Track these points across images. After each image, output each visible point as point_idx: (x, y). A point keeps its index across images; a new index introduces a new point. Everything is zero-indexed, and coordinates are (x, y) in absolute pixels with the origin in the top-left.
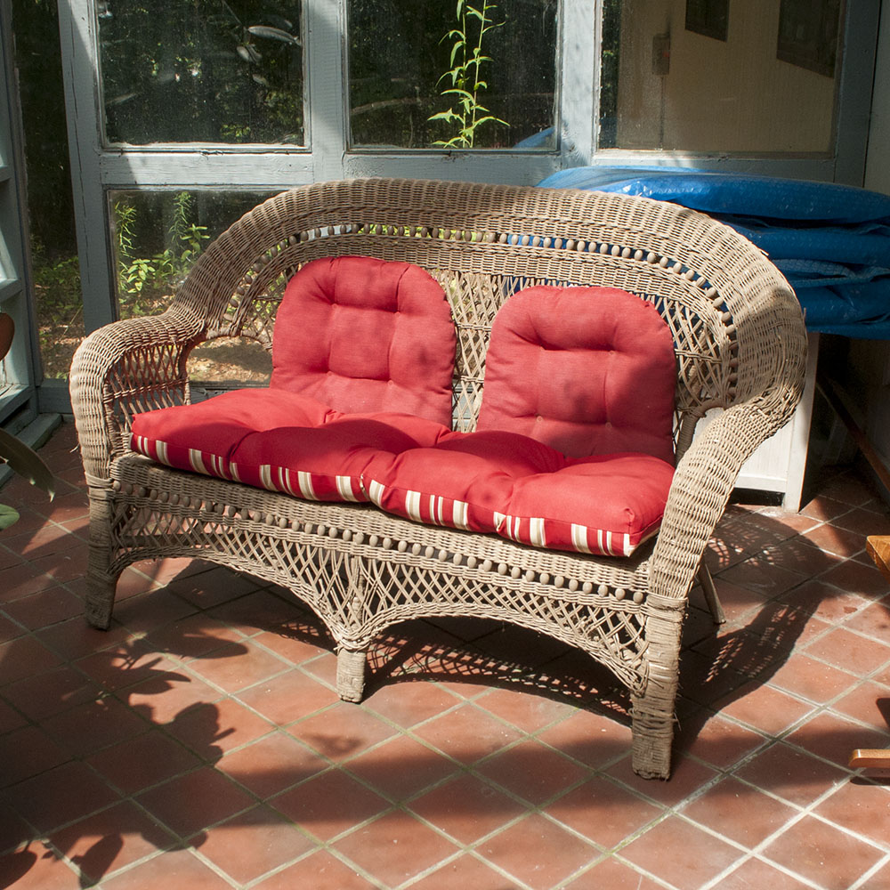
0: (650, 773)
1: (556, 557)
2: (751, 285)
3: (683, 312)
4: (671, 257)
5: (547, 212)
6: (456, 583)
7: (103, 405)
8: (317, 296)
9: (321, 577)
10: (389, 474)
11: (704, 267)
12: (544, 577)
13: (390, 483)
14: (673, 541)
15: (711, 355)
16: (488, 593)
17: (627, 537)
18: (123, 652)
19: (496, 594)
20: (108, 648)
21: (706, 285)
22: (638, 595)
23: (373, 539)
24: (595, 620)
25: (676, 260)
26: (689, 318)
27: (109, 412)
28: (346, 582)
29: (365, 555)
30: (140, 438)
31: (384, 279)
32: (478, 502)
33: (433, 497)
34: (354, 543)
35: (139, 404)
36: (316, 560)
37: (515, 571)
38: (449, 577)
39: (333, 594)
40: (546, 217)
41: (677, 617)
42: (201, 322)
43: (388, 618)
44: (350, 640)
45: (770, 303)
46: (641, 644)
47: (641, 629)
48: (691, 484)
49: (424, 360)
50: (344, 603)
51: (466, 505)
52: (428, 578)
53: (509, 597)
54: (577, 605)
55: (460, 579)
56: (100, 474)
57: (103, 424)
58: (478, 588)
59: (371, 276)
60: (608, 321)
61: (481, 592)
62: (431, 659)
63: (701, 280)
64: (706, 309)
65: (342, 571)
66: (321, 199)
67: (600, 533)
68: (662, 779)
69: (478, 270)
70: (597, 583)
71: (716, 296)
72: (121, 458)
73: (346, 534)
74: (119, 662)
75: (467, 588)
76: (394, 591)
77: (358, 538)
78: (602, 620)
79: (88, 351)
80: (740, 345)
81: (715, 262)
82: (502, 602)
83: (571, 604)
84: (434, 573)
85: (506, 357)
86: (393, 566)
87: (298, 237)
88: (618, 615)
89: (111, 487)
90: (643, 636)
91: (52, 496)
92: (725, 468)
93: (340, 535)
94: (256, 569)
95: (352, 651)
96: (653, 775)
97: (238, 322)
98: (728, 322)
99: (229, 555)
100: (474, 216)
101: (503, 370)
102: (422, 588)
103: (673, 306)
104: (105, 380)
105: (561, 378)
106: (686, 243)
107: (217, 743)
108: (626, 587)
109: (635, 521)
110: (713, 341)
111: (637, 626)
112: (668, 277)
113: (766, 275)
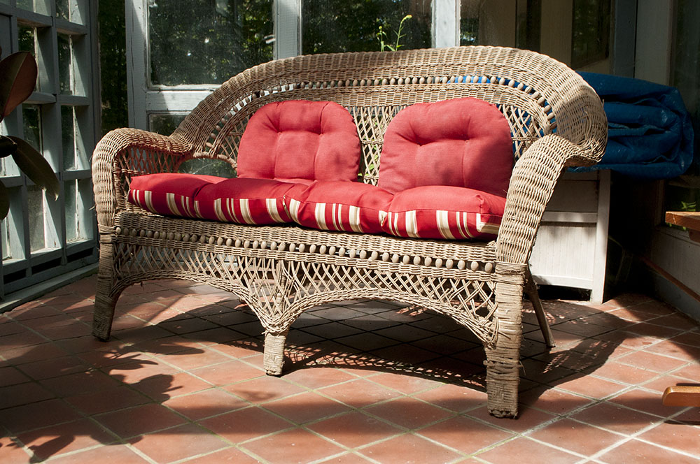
0: (502, 412)
1: (425, 244)
2: (564, 85)
3: (517, 112)
4: (506, 77)
5: (422, 61)
6: (352, 273)
7: (113, 174)
8: (267, 125)
9: (254, 279)
10: (303, 194)
11: (530, 80)
12: (417, 260)
13: (305, 199)
14: (515, 217)
16: (376, 277)
17: (478, 216)
18: (114, 351)
19: (381, 278)
21: (532, 91)
22: (488, 266)
23: (292, 247)
24: (456, 290)
25: (511, 79)
26: (521, 115)
27: (117, 180)
29: (286, 259)
30: (134, 191)
31: (312, 110)
32: (367, 205)
33: (334, 205)
34: (278, 251)
37: (395, 258)
38: (347, 268)
39: (263, 291)
40: (421, 64)
41: (521, 280)
42: (191, 145)
43: (302, 305)
44: (274, 326)
45: (579, 94)
46: (491, 307)
47: (492, 293)
48: (526, 171)
49: (338, 161)
51: (359, 209)
52: (331, 271)
53: (391, 279)
54: (442, 280)
55: (354, 268)
56: (107, 223)
57: (112, 187)
58: (368, 274)
59: (304, 110)
60: (464, 117)
61: (370, 277)
62: (337, 358)
63: (528, 89)
64: (533, 106)
65: (269, 272)
66: (274, 70)
67: (458, 213)
68: (511, 417)
69: (375, 104)
70: (457, 259)
71: (539, 97)
73: (273, 245)
74: (110, 355)
75: (360, 276)
76: (306, 284)
77: (281, 246)
78: (461, 289)
80: (558, 124)
81: (538, 75)
82: (386, 283)
83: (437, 278)
84: (336, 266)
85: (394, 152)
86: (306, 264)
87: (258, 94)
88: (474, 285)
89: (114, 233)
90: (493, 299)
91: (57, 197)
93: (268, 246)
95: (276, 334)
96: (504, 414)
97: (215, 148)
98: (548, 112)
99: (191, 272)
100: (373, 70)
101: (392, 161)
102: (327, 279)
103: (510, 109)
104: (115, 158)
105: (432, 161)
106: (517, 67)
107: (167, 393)
108: (479, 260)
109: (485, 203)
110: (538, 127)
111: (488, 291)
112: (506, 90)
113: (574, 78)
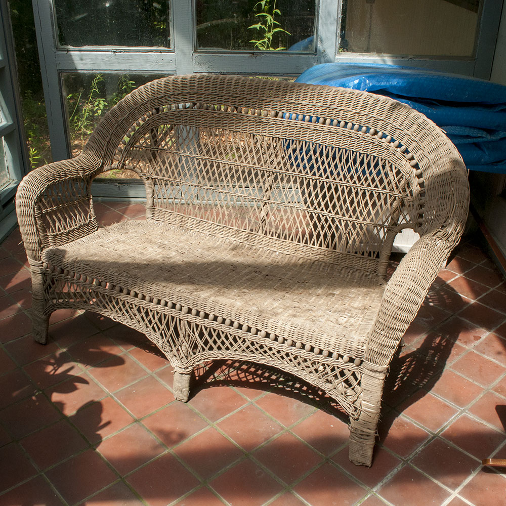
0: (359, 463)
2: (435, 153)
3: (391, 167)
4: (384, 132)
5: (308, 100)
6: (244, 342)
7: (35, 218)
9: (163, 330)
11: (405, 140)
12: (298, 344)
15: (407, 195)
16: (263, 350)
18: (52, 361)
19: (268, 351)
20: (44, 358)
21: (406, 151)
22: (357, 361)
23: (194, 312)
24: (330, 372)
25: (388, 134)
26: (394, 171)
27: (39, 222)
28: (178, 335)
29: (189, 320)
34: (182, 312)
35: (59, 215)
36: (160, 320)
37: (280, 339)
38: (240, 338)
39: (170, 340)
40: (307, 103)
41: (382, 376)
42: (100, 161)
43: (203, 358)
44: (180, 368)
45: (448, 167)
46: (358, 389)
47: (358, 380)
50: (177, 347)
52: (227, 338)
53: (276, 353)
55: (247, 340)
56: (35, 258)
57: (35, 230)
58: (257, 346)
61: (259, 349)
62: (231, 370)
63: (403, 148)
64: (406, 166)
65: (175, 328)
68: (367, 466)
69: (265, 134)
70: (332, 351)
71: (412, 158)
72: (47, 249)
73: (178, 306)
74: (50, 369)
75: (250, 346)
76: (206, 343)
77: (185, 309)
78: (334, 373)
79: (25, 185)
80: (426, 192)
81: (413, 137)
82: (272, 355)
83: (314, 361)
84: (231, 335)
86: (206, 328)
87: (158, 110)
88: (344, 371)
89: (42, 266)
90: (359, 384)
92: (419, 288)
93: (174, 306)
94: (126, 321)
95: (182, 374)
96: (361, 464)
97: (122, 161)
98: (420, 176)
99: (110, 311)
100: (263, 100)
102: (223, 343)
103: (384, 163)
106: (394, 124)
107: (99, 432)
108: (350, 356)
110: (409, 187)
111: (356, 379)
112: (383, 144)
113: (445, 148)
